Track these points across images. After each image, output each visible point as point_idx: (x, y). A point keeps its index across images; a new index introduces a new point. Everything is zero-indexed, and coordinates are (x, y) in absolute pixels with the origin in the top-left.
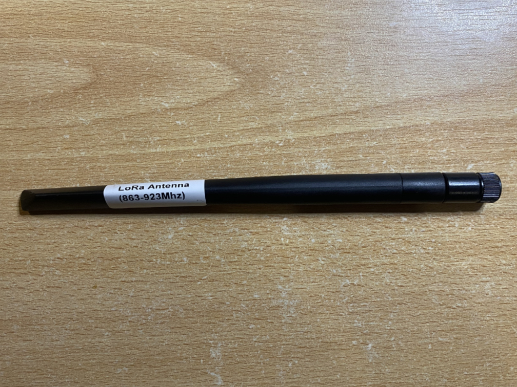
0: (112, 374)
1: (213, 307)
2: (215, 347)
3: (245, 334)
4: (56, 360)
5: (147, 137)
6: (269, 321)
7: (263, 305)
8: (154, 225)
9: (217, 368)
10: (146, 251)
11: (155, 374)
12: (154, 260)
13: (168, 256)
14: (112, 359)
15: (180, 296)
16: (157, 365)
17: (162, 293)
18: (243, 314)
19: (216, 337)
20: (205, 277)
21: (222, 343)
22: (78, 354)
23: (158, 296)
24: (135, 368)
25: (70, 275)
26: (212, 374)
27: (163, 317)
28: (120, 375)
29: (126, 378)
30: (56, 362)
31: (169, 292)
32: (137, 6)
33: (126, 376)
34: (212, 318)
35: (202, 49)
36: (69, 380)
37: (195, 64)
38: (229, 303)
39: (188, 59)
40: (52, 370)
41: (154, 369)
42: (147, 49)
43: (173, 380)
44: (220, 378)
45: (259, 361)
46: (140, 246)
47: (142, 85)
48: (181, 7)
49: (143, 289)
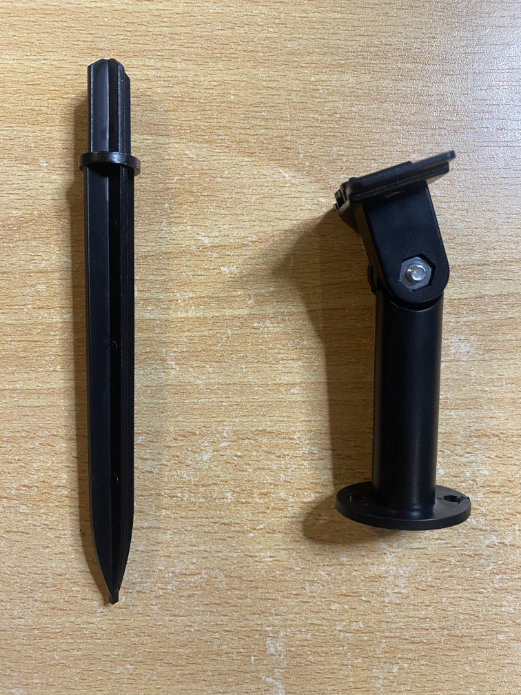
0: (107, 674)
1: (274, 574)
2: (274, 637)
3: (323, 618)
4: (18, 648)
5: (173, 292)
6: (364, 599)
7: (354, 573)
8: (181, 438)
9: (277, 670)
10: (166, 479)
11: (177, 677)
12: (179, 495)
13: (201, 489)
14: (109, 650)
15: (220, 554)
16: (180, 662)
17: (190, 548)
18: (321, 588)
19: (277, 622)
20: (262, 526)
21: (286, 631)
22: (54, 641)
23: (184, 553)
24: (145, 666)
25: (43, 513)
26: (268, 680)
27: (192, 587)
28: (120, 676)
29: (130, 681)
30: (19, 652)
31: (202, 548)
32: (162, 74)
33: (130, 679)
34: (270, 591)
35: (267, 149)
36: (38, 681)
37: (255, 173)
38: (299, 569)
39: (243, 164)
40: (12, 664)
41: (175, 668)
42: (176, 145)
43: (205, 688)
44: (281, 686)
45: (346, 663)
46: (156, 471)
47: (167, 205)
48: (234, 77)
49: (160, 540)
